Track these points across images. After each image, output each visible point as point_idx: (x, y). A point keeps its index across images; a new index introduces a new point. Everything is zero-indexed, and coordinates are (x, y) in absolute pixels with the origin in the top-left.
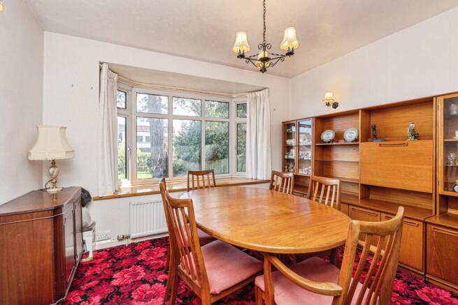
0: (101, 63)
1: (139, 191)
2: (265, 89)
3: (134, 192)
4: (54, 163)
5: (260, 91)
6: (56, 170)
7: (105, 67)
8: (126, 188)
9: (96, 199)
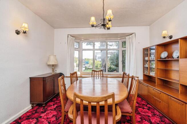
0: (68, 35)
1: (83, 76)
2: (133, 33)
3: (81, 76)
4: (53, 65)
5: (131, 35)
6: (53, 67)
7: (69, 36)
8: (79, 75)
9: (66, 77)
